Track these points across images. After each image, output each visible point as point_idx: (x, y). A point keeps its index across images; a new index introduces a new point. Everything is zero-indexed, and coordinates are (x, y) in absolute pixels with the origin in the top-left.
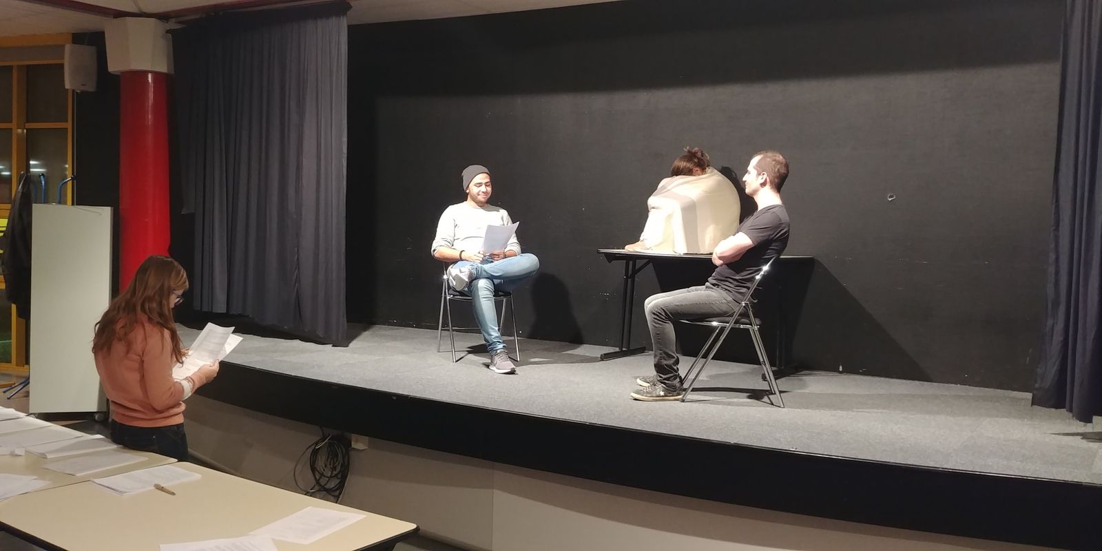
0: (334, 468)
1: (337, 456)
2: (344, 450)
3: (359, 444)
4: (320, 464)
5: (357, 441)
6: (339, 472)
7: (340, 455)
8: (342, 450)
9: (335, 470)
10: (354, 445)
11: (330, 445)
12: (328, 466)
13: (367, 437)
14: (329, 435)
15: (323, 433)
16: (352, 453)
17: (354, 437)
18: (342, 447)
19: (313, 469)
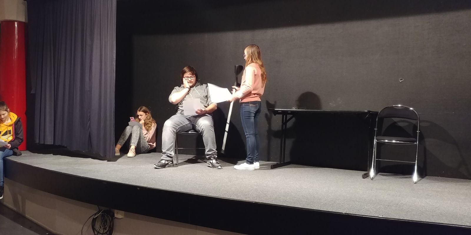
0: (105, 229)
1: (107, 222)
2: (110, 218)
3: (119, 215)
4: (98, 226)
5: (117, 213)
6: (108, 231)
7: (108, 221)
8: (109, 219)
9: (106, 230)
10: (116, 216)
11: (103, 216)
12: (102, 227)
13: (123, 212)
14: (102, 210)
15: (99, 208)
16: (115, 220)
17: (116, 211)
18: (110, 217)
19: (94, 229)
